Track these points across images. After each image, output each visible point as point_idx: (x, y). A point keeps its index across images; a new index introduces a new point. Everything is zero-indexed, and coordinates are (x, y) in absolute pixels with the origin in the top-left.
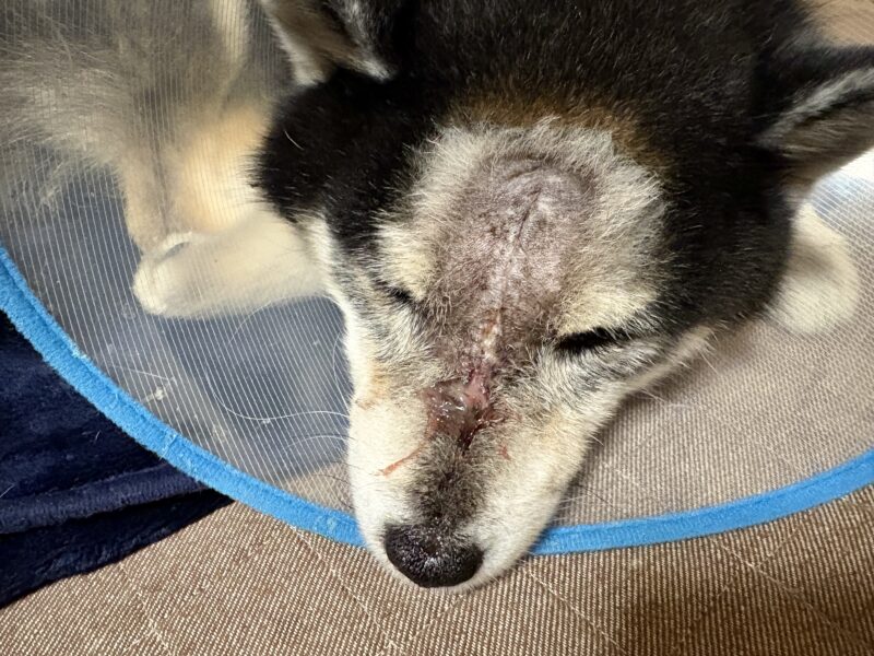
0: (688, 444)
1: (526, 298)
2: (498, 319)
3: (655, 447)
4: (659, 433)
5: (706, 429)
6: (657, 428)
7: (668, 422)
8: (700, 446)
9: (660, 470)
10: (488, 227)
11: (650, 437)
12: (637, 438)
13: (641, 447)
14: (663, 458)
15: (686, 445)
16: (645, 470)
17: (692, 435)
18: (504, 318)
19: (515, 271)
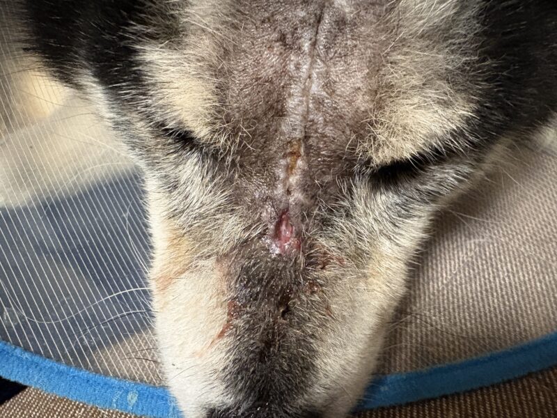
0: (494, 278)
1: (332, 122)
2: (302, 150)
3: (461, 284)
4: (464, 270)
5: (511, 262)
6: (461, 264)
7: (472, 257)
8: (507, 279)
9: (468, 308)
10: (275, 35)
11: (456, 274)
12: (442, 276)
13: (447, 285)
14: (470, 295)
15: (492, 279)
16: (454, 309)
17: (497, 269)
18: (308, 148)
19: (315, 88)
